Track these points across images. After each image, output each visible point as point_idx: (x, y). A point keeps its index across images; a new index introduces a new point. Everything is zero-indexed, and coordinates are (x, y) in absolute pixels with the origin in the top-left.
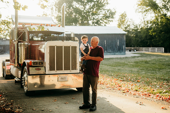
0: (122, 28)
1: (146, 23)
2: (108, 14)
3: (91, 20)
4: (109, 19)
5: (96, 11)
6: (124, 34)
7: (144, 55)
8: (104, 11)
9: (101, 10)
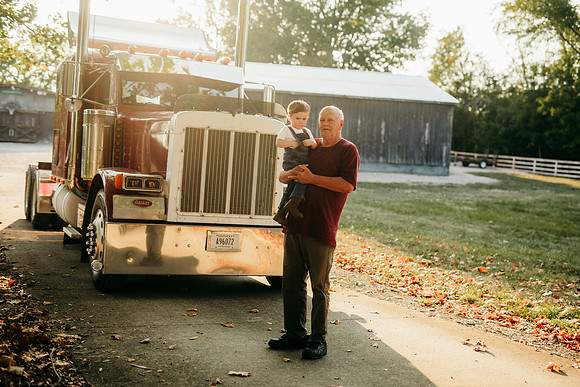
0: (445, 82)
1: (529, 73)
2: (400, 33)
3: (340, 47)
4: (402, 50)
5: (358, 20)
6: (450, 105)
7: (514, 183)
8: (388, 22)
9: (377, 15)
